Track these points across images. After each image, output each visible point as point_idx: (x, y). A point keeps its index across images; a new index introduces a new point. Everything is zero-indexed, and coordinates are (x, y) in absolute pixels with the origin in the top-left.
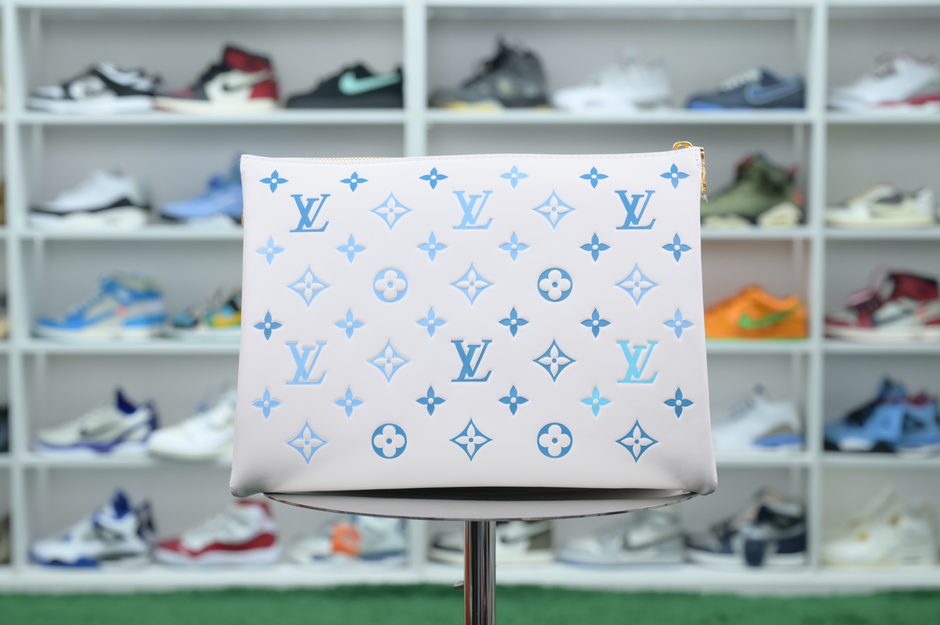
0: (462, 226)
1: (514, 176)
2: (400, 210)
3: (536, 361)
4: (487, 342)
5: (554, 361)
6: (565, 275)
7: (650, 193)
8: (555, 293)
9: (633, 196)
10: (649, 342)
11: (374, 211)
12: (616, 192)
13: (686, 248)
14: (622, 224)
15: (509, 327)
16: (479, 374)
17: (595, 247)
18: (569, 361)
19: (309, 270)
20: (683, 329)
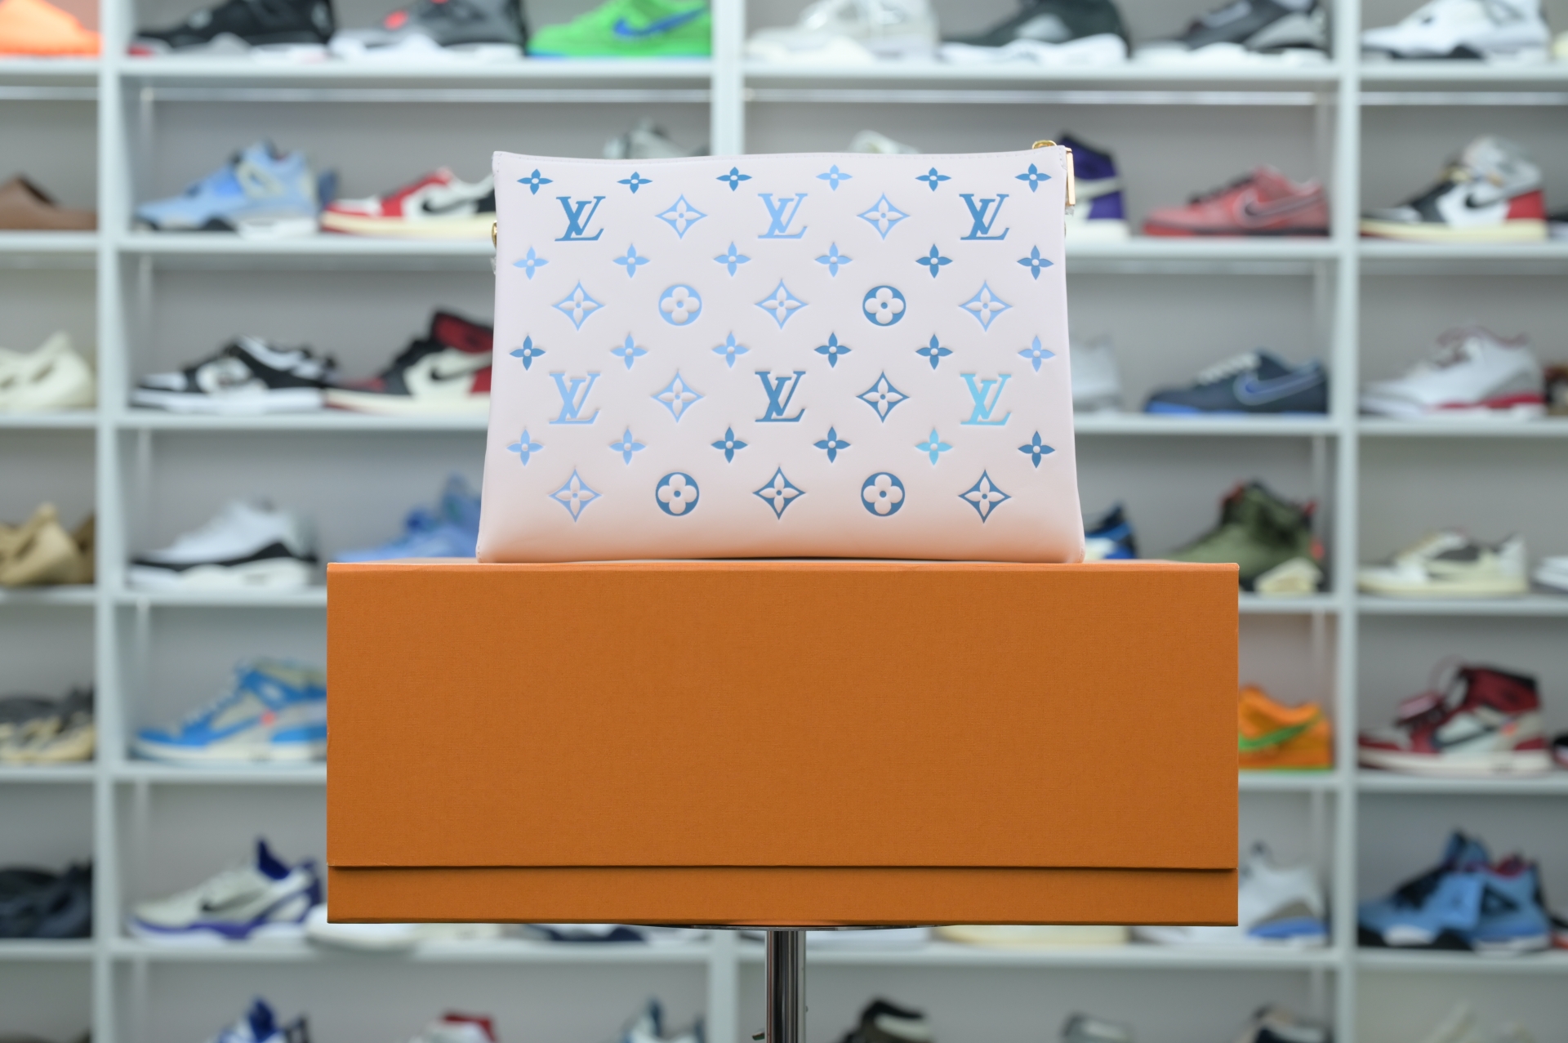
0: (770, 235)
1: (835, 176)
2: (692, 215)
3: (861, 397)
4: (799, 374)
5: (883, 397)
6: (897, 294)
7: (1002, 197)
8: (884, 315)
9: (982, 201)
10: (1000, 375)
11: (660, 216)
12: (961, 195)
13: (1046, 263)
14: (968, 233)
15: (827, 355)
16: (790, 411)
17: (934, 261)
18: (901, 397)
19: (579, 285)
20: (1043, 360)
